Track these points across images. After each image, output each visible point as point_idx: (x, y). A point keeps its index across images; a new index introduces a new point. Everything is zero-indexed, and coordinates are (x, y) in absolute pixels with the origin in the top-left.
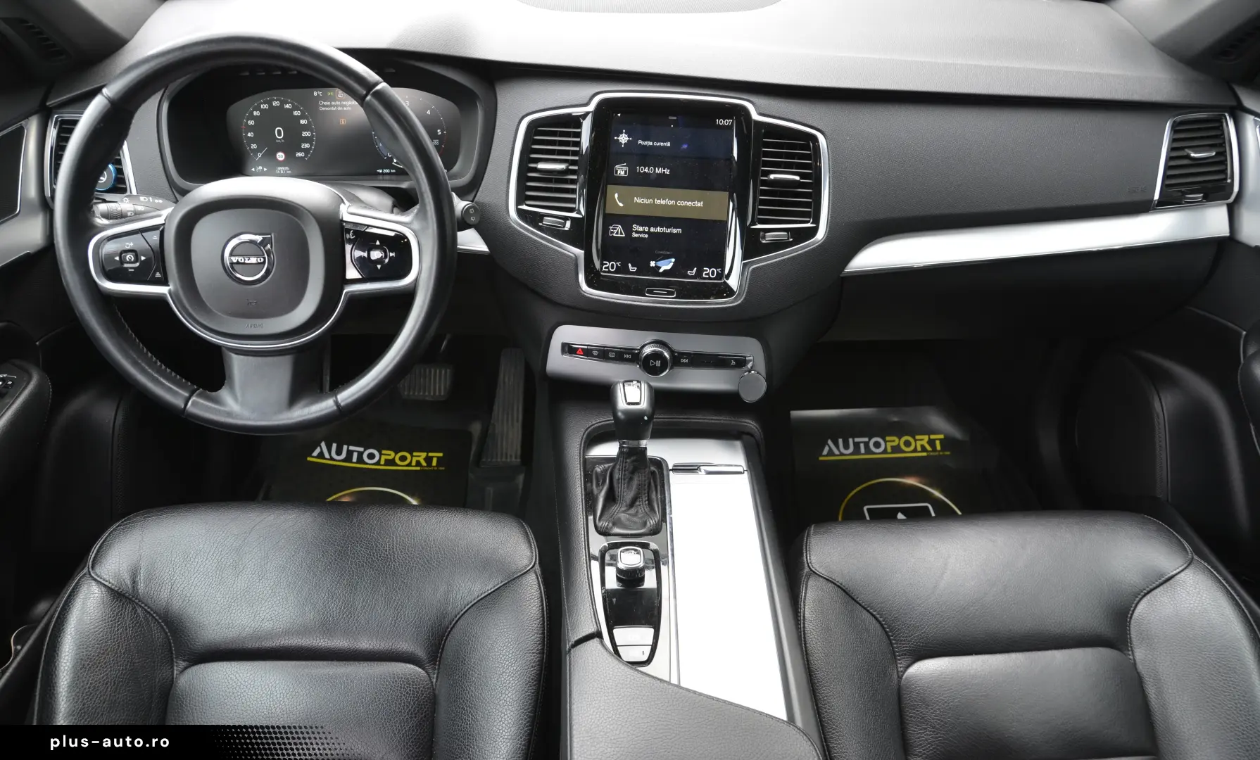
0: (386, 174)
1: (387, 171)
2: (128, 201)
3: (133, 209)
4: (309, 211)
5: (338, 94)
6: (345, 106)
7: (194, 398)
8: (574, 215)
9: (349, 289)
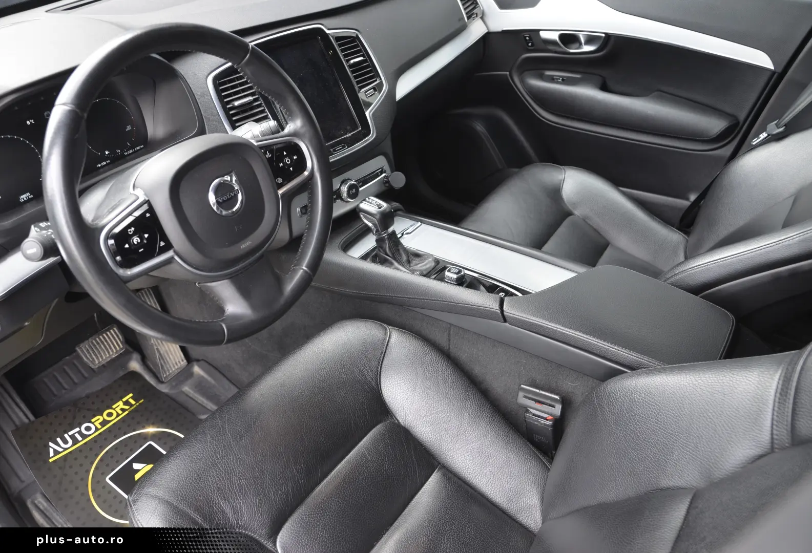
1: (104, 163)
9: (280, 192)
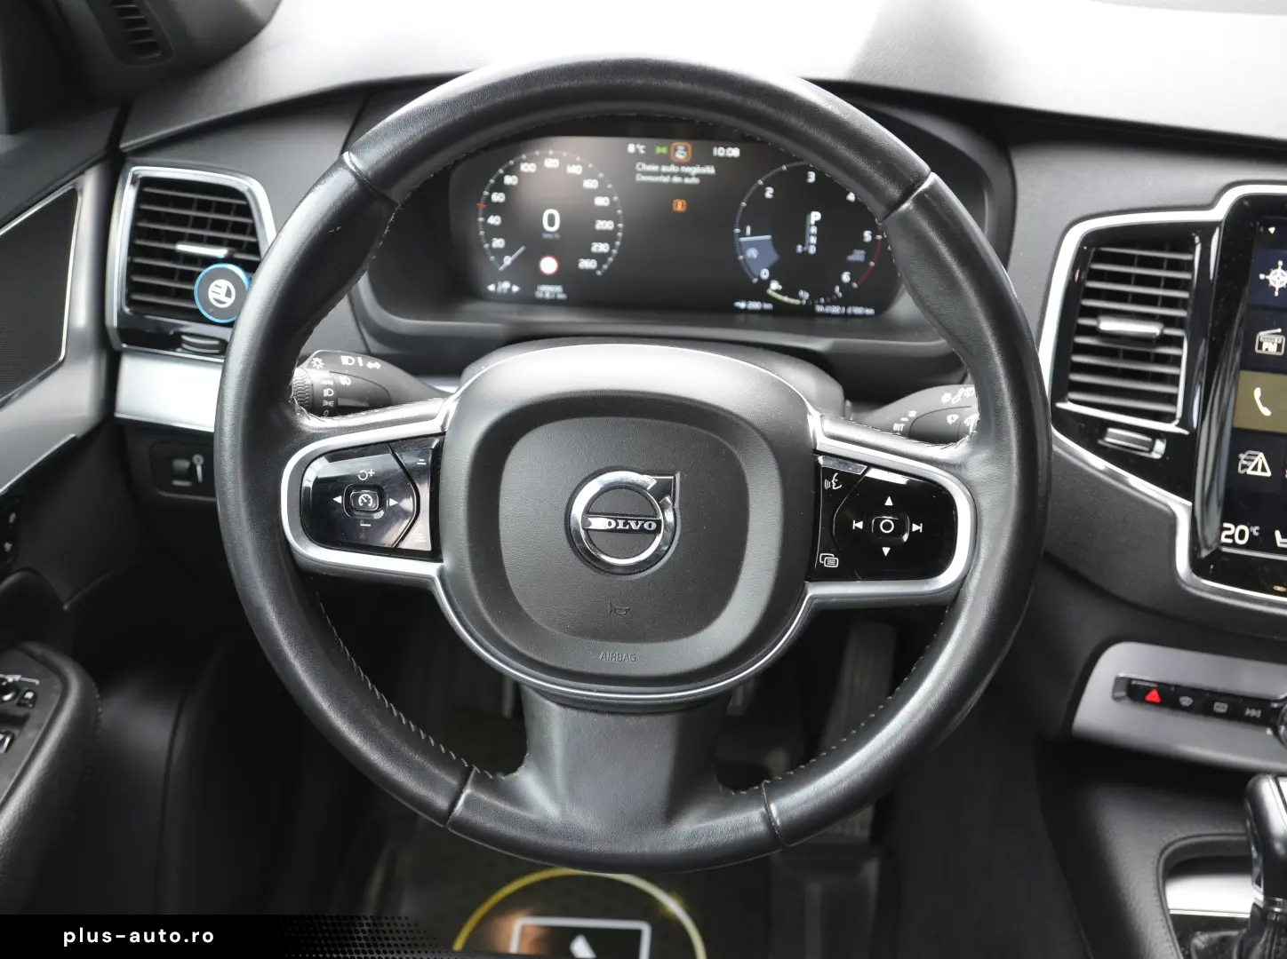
0: (754, 312)
1: (755, 305)
2: (321, 364)
3: (331, 383)
4: (757, 430)
5: (676, 150)
6: (688, 175)
7: (468, 791)
8: (1171, 427)
9: (816, 591)
